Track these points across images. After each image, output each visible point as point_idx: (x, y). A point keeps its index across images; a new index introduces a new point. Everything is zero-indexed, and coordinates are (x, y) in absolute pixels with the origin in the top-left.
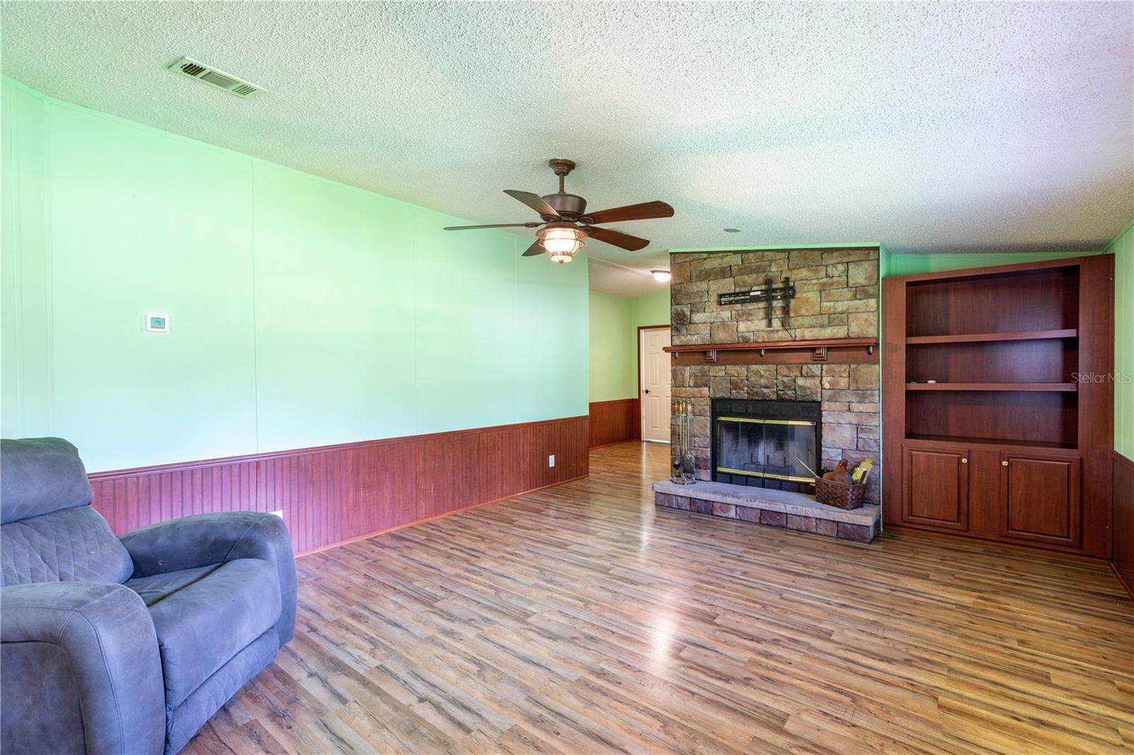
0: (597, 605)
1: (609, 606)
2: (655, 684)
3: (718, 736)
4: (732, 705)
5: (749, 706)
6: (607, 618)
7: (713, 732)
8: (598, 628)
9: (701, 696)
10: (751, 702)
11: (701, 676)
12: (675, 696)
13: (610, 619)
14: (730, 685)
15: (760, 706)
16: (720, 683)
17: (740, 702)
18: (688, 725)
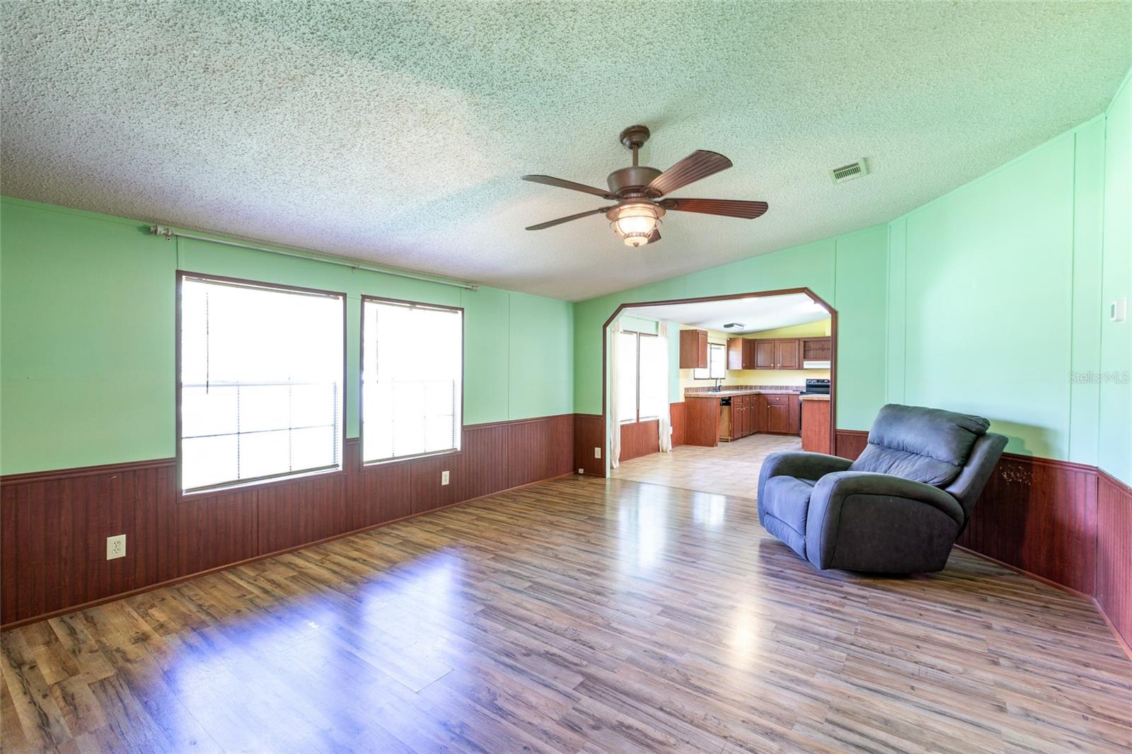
0: (597, 624)
1: (584, 623)
2: (703, 720)
3: (643, 673)
4: (624, 698)
5: (607, 697)
6: (585, 610)
7: (646, 676)
8: (594, 602)
9: (652, 706)
10: (604, 700)
11: (650, 731)
12: (680, 706)
13: (583, 609)
14: (619, 719)
15: (598, 697)
16: (630, 721)
17: (615, 700)
18: (667, 681)
